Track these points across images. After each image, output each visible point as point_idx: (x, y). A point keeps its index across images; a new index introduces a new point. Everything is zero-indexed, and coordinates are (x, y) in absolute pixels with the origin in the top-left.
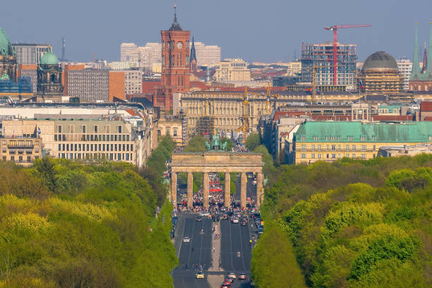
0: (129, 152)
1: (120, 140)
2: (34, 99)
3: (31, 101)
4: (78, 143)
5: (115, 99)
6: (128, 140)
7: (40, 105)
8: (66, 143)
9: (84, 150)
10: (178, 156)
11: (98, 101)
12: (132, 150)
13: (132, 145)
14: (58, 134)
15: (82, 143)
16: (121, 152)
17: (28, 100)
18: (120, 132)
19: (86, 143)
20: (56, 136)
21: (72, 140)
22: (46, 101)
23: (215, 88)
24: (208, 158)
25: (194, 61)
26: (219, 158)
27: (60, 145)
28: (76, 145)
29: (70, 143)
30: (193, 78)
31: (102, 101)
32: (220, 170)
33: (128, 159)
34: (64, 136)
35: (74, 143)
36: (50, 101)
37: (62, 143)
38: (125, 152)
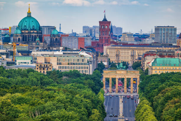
0: (87, 70)
1: (83, 65)
2: (49, 48)
3: (48, 49)
4: (66, 66)
5: (81, 48)
6: (86, 65)
7: (51, 50)
8: (61, 66)
9: (69, 69)
10: (106, 72)
11: (74, 49)
12: (87, 69)
13: (88, 67)
14: (58, 62)
15: (68, 66)
16: (83, 70)
17: (47, 49)
18: (83, 61)
19: (69, 66)
20: (57, 63)
21: (64, 65)
22: (54, 49)
23: (120, 44)
24: (118, 72)
25: (112, 33)
26: (122, 72)
27: (59, 67)
28: (65, 67)
29: (63, 66)
30: (111, 40)
31: (75, 49)
32: (123, 77)
33: (86, 72)
34: (61, 63)
35: (65, 66)
36: (56, 49)
37: (60, 66)
38: (85, 70)
